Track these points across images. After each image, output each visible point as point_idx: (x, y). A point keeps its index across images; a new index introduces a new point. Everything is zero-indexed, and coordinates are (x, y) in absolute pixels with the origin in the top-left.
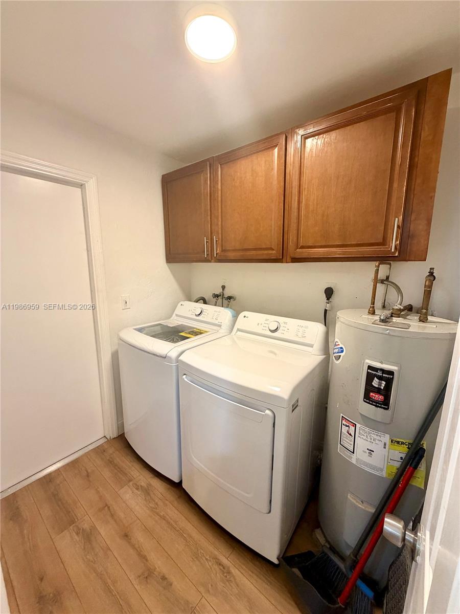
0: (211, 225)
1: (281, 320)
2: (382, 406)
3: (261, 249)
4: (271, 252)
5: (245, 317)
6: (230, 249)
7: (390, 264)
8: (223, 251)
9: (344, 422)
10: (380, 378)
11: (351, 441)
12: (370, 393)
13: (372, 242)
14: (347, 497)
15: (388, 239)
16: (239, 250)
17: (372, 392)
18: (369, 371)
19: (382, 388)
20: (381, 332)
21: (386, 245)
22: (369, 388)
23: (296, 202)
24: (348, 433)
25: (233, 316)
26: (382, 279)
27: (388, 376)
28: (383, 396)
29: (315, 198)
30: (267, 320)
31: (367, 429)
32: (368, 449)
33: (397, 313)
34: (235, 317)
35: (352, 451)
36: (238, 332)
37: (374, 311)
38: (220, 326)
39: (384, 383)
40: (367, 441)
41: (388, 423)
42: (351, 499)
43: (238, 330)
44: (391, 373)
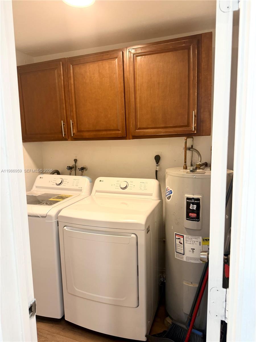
0: (66, 111)
1: (129, 180)
2: (196, 220)
3: (110, 130)
4: (117, 132)
5: (100, 181)
6: (85, 130)
7: (193, 138)
8: (78, 131)
9: (177, 237)
10: (193, 204)
11: (181, 247)
12: (189, 214)
13: (181, 125)
14: (183, 284)
15: (190, 123)
16: (93, 131)
17: (190, 213)
18: (187, 200)
19: (195, 209)
20: (192, 177)
21: (189, 127)
22: (189, 211)
23: (133, 98)
24: (180, 243)
25: (91, 182)
26: (189, 147)
27: (197, 202)
28: (196, 214)
29: (146, 96)
30: (118, 181)
31: (190, 237)
32: (192, 249)
33: (199, 167)
34: (93, 182)
35: (183, 253)
36: (97, 193)
37: (187, 167)
38: (81, 190)
39: (195, 206)
40: (191, 244)
41: (200, 229)
42: (186, 284)
43: (97, 191)
44: (198, 199)
